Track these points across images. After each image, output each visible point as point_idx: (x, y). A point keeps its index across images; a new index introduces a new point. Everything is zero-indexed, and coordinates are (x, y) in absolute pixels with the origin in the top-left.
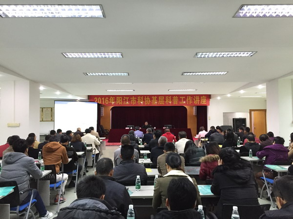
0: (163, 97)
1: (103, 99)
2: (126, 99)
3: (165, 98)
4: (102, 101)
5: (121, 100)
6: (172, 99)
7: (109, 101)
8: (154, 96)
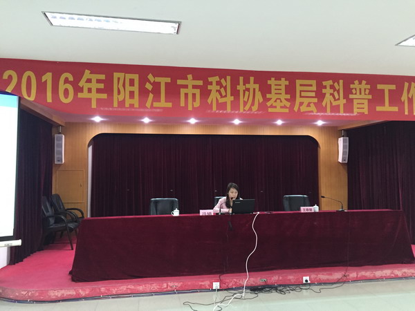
0: (314, 82)
1: (48, 77)
3: (320, 86)
5: (136, 89)
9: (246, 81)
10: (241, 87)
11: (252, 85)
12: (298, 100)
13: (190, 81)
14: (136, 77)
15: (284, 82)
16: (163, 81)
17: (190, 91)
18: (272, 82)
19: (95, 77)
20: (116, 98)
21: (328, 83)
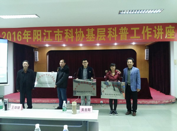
0: (104, 29)
1: (14, 33)
2: (47, 34)
3: (107, 30)
4: (12, 36)
5: (40, 35)
6: (118, 31)
7: (23, 36)
8: (90, 27)
9: (78, 30)
10: (76, 33)
11: (81, 32)
12: (98, 36)
13: (58, 31)
14: (40, 31)
15: (93, 30)
16: (49, 32)
17: (58, 35)
18: (88, 30)
19: (28, 32)
20: (34, 38)
21: (110, 29)
